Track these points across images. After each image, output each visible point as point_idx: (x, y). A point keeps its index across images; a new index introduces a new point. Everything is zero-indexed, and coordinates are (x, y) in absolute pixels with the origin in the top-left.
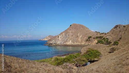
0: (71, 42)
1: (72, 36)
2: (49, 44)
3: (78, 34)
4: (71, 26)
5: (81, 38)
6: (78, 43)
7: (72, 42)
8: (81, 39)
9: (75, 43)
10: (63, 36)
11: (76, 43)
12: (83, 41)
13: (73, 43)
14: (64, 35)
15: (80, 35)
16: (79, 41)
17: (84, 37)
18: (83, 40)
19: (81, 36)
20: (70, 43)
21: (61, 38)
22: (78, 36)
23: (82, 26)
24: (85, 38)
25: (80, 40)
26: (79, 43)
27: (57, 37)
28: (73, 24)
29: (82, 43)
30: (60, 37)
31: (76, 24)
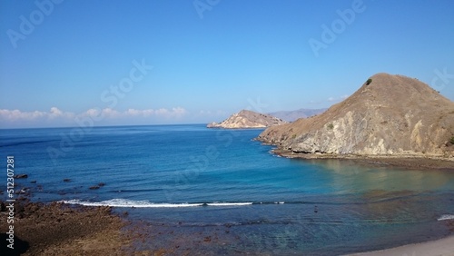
0: (383, 147)
1: (385, 122)
2: (298, 152)
3: (407, 116)
4: (369, 82)
5: (423, 131)
6: (412, 152)
7: (387, 148)
8: (422, 138)
9: (398, 151)
10: (347, 123)
11: (402, 153)
12: (431, 144)
13: (391, 153)
14: (351, 121)
15: (415, 121)
16: (415, 143)
17: (433, 130)
18: (430, 139)
19: (420, 124)
20: (377, 150)
21: (340, 129)
22: (406, 126)
23: (417, 85)
24: (438, 131)
25: (419, 140)
26: (416, 151)
27: (326, 126)
28: (378, 76)
29: (430, 151)
30: (336, 127)
31: (389, 76)
